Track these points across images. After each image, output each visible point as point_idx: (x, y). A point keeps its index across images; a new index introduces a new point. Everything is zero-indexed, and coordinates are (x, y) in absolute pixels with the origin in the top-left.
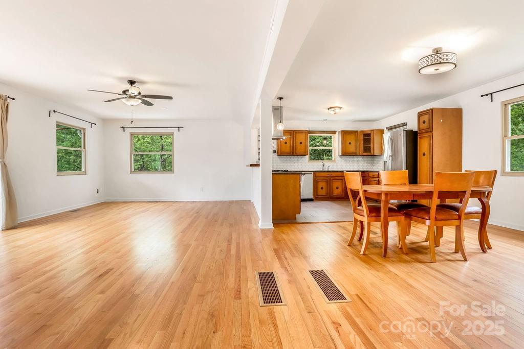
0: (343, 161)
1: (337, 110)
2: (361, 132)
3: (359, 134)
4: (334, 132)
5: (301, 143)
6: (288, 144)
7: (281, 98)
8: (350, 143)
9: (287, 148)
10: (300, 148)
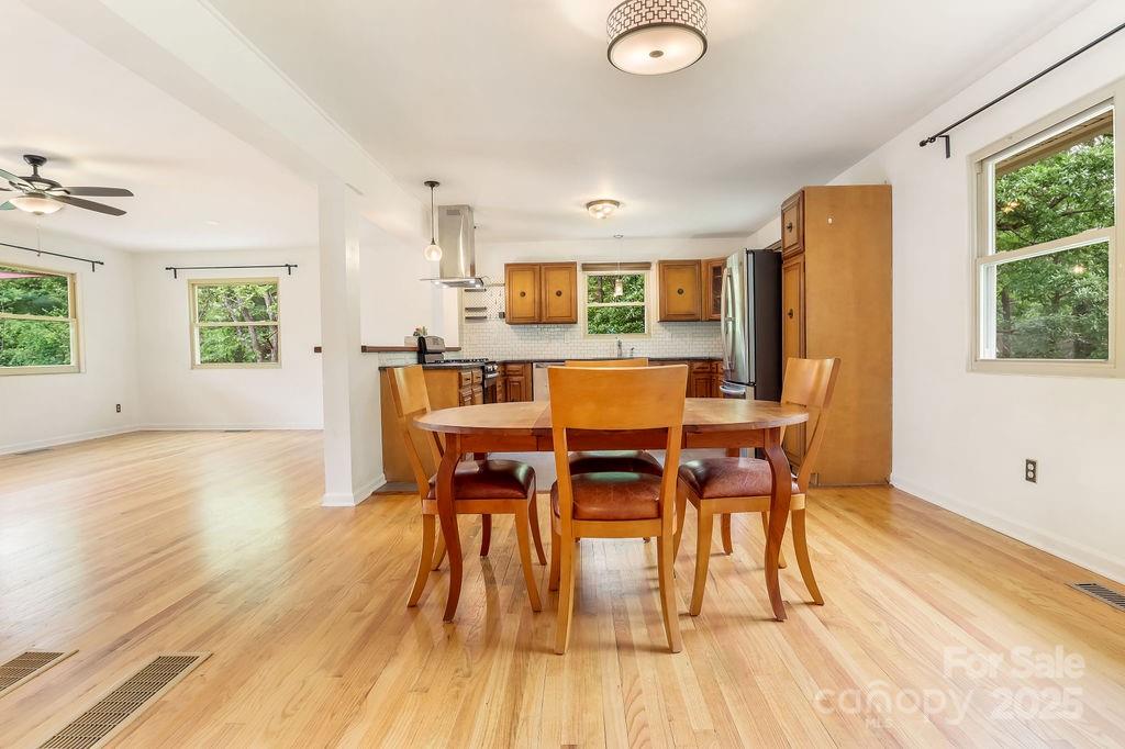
0: (669, 334)
1: (608, 208)
2: (708, 262)
3: (703, 269)
4: (647, 266)
5: (559, 294)
6: (529, 297)
7: (432, 184)
8: (681, 292)
9: (526, 307)
10: (557, 307)
